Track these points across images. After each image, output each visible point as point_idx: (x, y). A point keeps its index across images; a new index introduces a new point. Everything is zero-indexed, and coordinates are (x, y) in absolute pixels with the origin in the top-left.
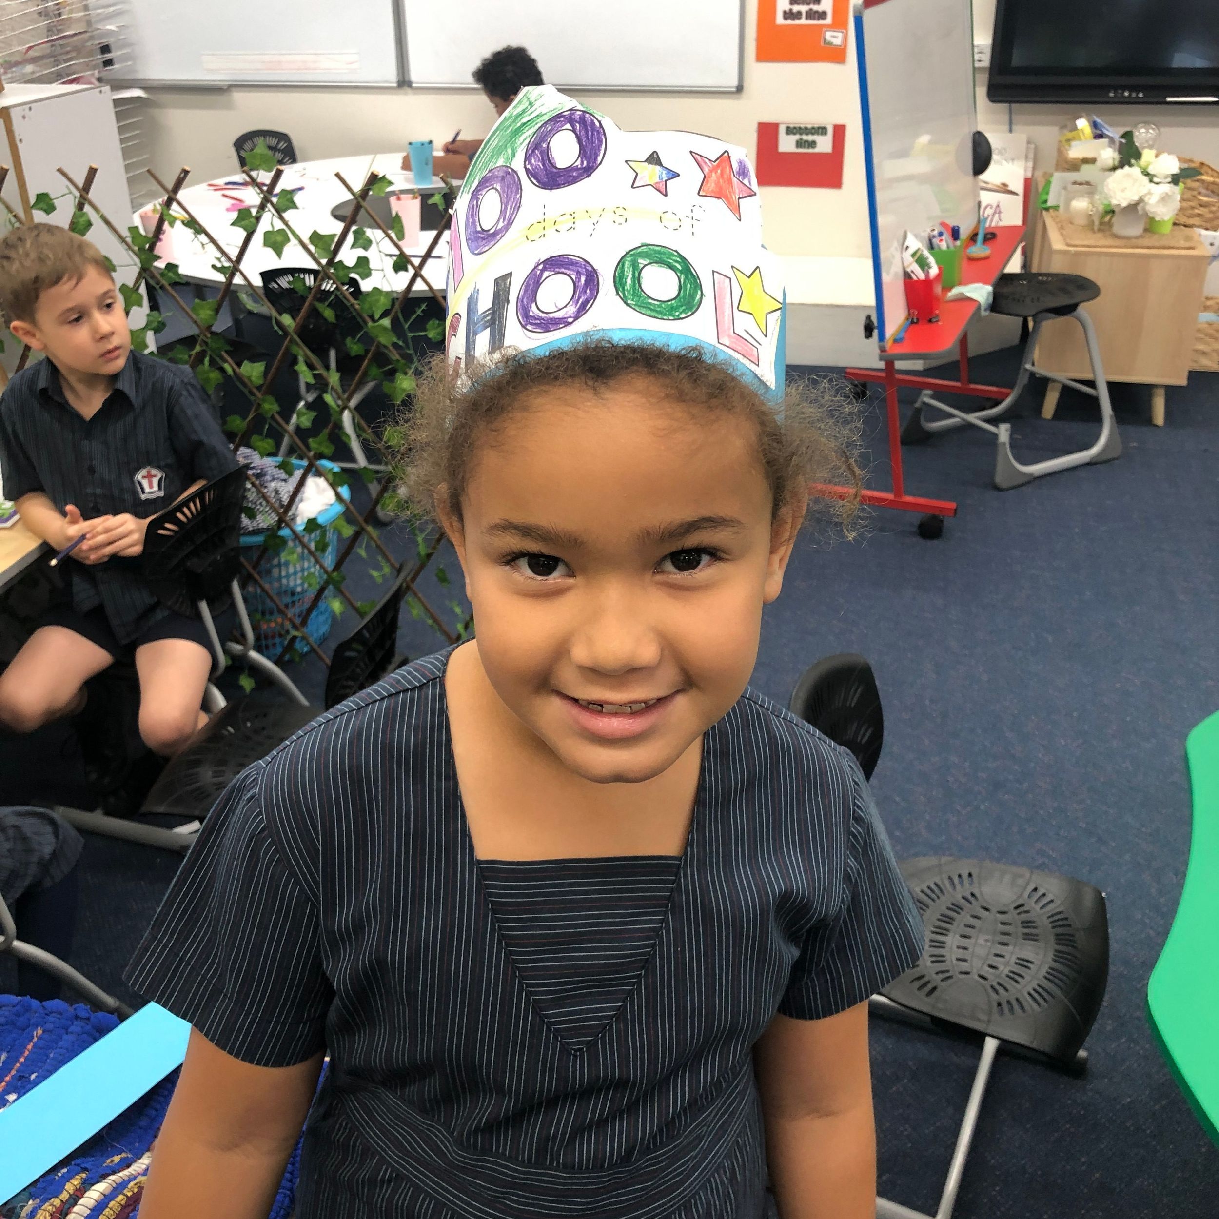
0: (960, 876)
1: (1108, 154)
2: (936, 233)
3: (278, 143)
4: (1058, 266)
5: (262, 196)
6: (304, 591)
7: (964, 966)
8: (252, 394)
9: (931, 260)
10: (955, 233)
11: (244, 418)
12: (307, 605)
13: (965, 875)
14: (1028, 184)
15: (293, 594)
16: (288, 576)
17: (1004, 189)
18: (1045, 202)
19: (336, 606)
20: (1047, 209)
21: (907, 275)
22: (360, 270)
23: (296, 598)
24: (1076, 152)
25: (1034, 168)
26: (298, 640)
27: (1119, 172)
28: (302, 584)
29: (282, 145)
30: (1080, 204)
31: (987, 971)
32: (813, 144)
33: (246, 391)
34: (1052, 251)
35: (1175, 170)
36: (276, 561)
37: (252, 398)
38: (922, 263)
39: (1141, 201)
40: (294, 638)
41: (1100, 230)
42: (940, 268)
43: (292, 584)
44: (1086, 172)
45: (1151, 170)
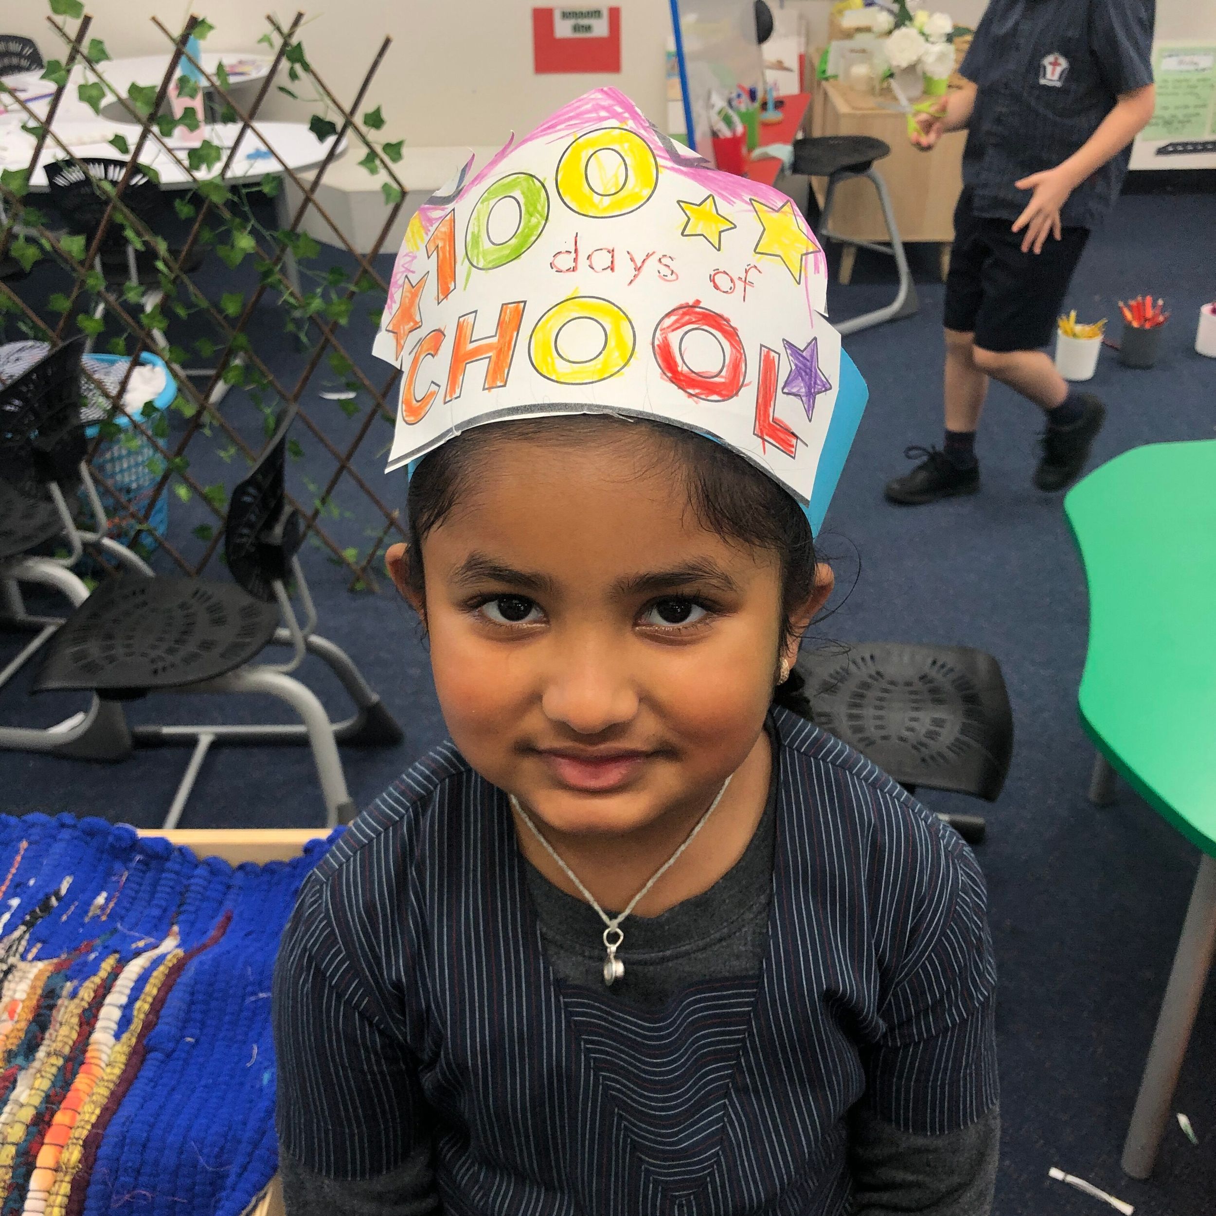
0: (863, 659)
1: (883, 19)
2: (734, 95)
3: (22, 49)
4: (846, 130)
5: (71, 45)
6: (139, 488)
7: (883, 733)
8: (74, 270)
9: (736, 119)
10: (752, 95)
11: (68, 296)
12: (146, 502)
13: (868, 657)
14: (802, 58)
15: (128, 491)
16: (122, 471)
17: (780, 66)
18: (824, 72)
19: (183, 492)
20: (827, 79)
21: (715, 134)
22: (188, 121)
23: (132, 495)
24: (849, 21)
25: (808, 43)
26: (143, 535)
27: (897, 33)
28: (137, 479)
29: (28, 51)
30: (860, 70)
31: (906, 734)
32: (588, 28)
33: (68, 268)
34: (837, 116)
35: (949, 29)
36: (108, 456)
37: (74, 275)
38: (728, 121)
39: (919, 61)
40: (140, 532)
41: (881, 95)
42: (745, 127)
43: (127, 480)
44: (861, 40)
45: (927, 30)
